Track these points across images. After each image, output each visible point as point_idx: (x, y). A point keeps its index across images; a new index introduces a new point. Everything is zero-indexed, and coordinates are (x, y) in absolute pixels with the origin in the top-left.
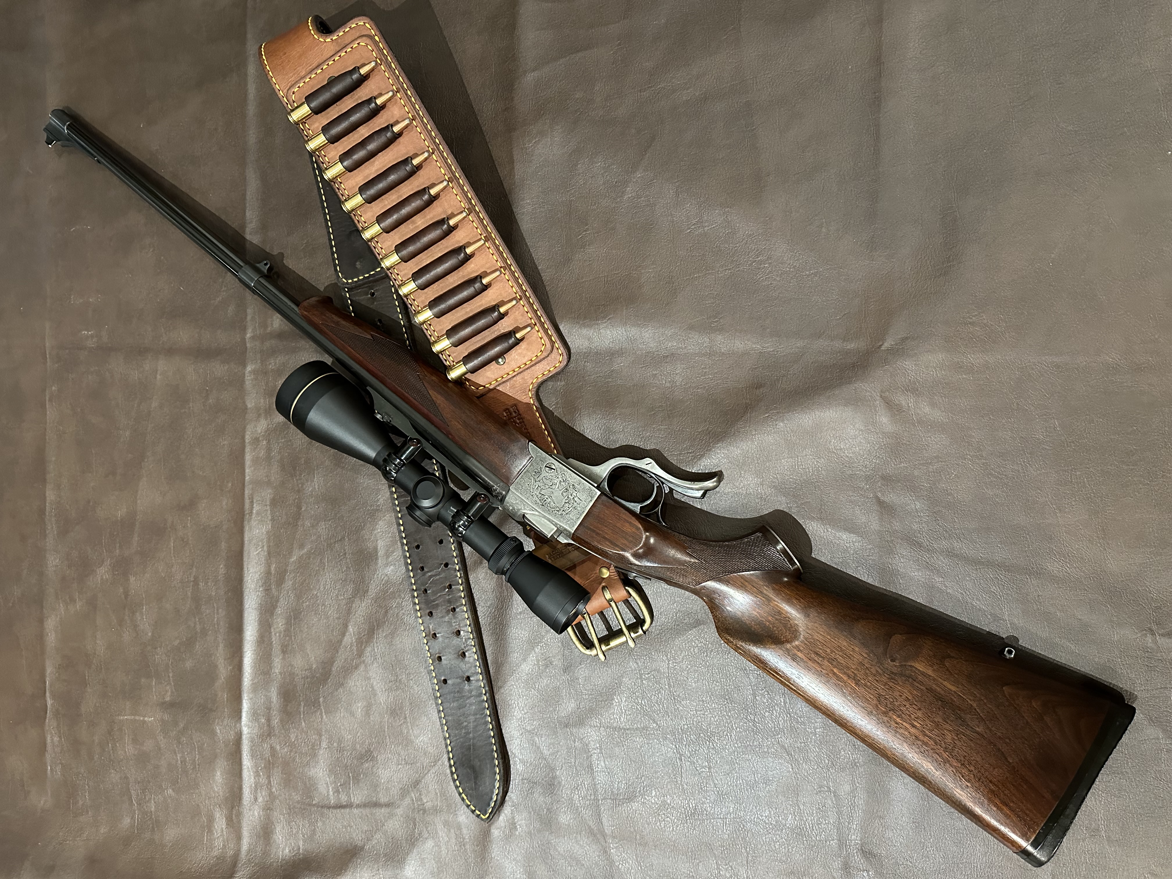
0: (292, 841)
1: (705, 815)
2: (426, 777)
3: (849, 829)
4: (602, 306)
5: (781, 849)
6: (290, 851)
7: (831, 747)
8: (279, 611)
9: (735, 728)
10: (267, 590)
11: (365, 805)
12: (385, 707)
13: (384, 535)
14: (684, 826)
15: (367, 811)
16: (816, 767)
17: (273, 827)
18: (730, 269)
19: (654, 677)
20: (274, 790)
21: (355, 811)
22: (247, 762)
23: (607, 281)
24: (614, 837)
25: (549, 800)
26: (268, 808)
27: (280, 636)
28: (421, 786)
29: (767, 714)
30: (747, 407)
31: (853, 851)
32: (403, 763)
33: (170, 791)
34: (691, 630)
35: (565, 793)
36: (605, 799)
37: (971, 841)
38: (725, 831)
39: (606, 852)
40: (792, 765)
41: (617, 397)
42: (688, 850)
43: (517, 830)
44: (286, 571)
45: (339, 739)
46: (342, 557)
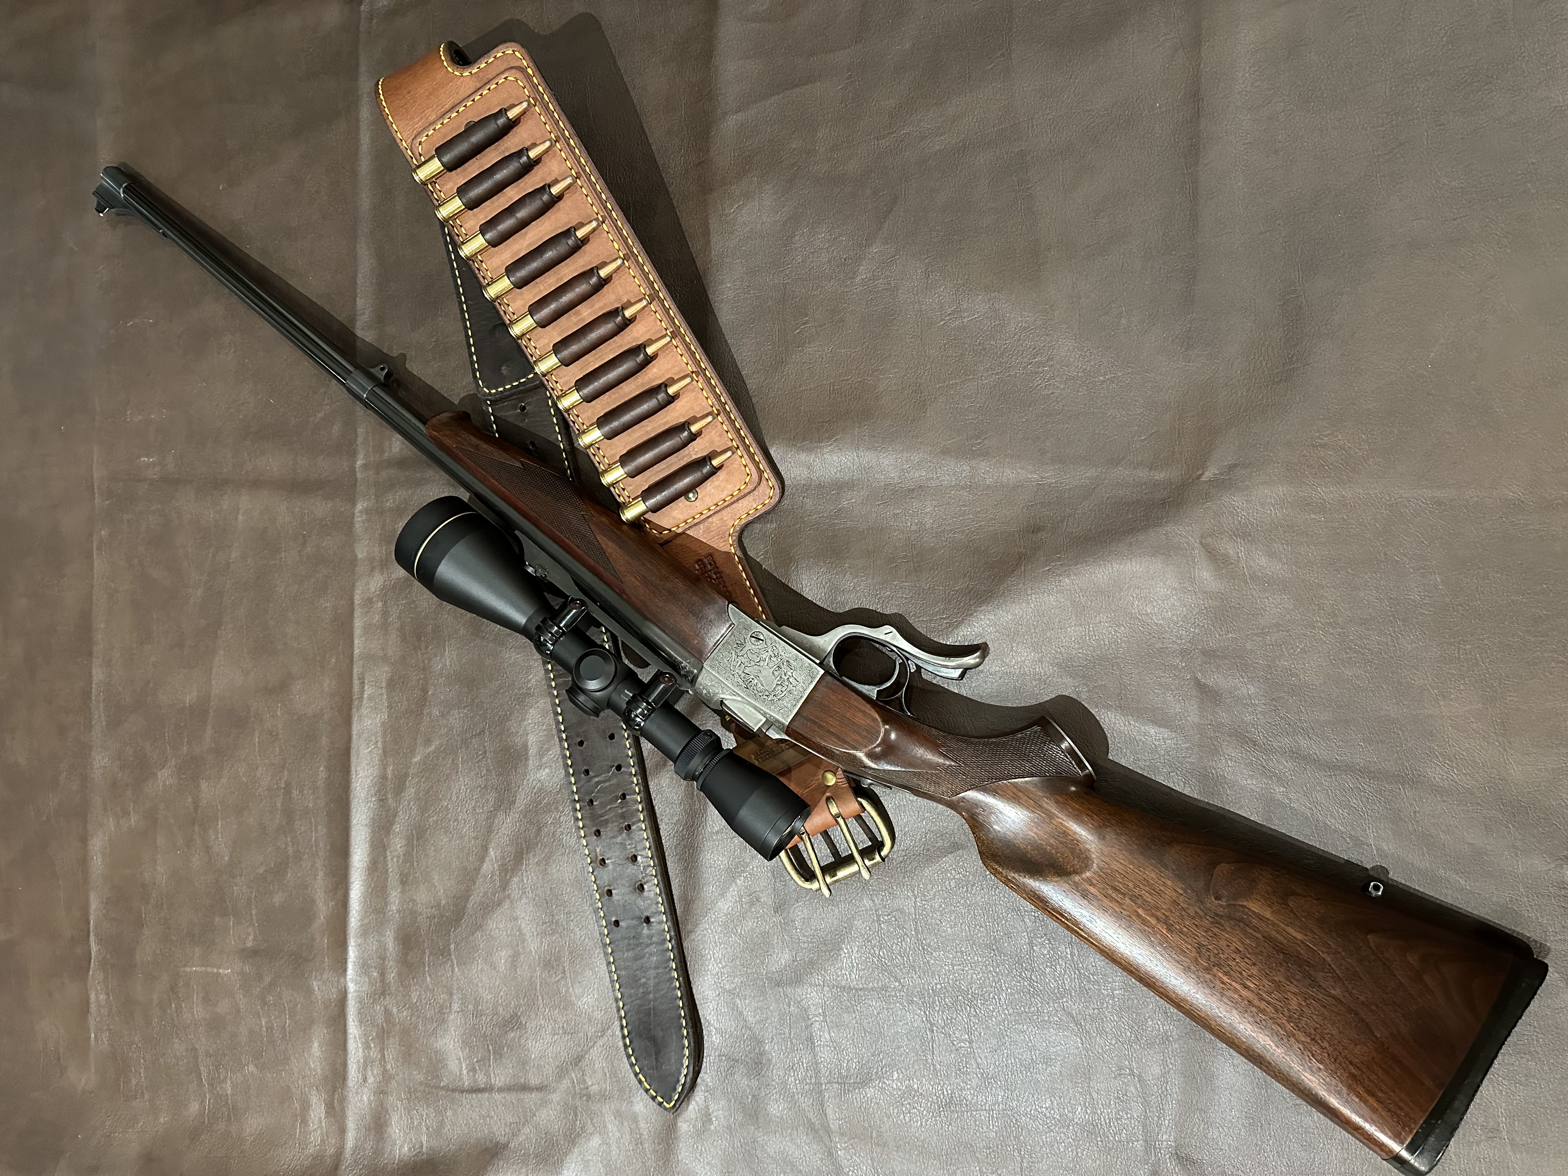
0: (412, 1136)
1: (964, 1106)
2: (591, 1051)
3: (1159, 1126)
4: (826, 422)
5: (1067, 1152)
6: (410, 1149)
7: (1134, 1015)
8: (397, 828)
9: (1004, 988)
10: (382, 801)
11: (509, 1089)
12: (537, 957)
13: (536, 727)
14: (936, 1121)
15: (511, 1097)
16: (1114, 1042)
17: (387, 1116)
18: (997, 374)
19: (896, 920)
20: (389, 1067)
21: (497, 1096)
22: (353, 1029)
23: (834, 390)
24: (842, 1135)
25: (755, 1083)
26: (381, 1092)
27: (398, 861)
28: (584, 1063)
29: (1048, 970)
30: (1020, 558)
31: (1165, 1155)
32: (561, 1031)
33: (252, 1068)
34: (945, 856)
35: (776, 1074)
36: (829, 1082)
37: (1324, 1144)
38: (991, 1127)
39: (830, 1154)
40: (1081, 1039)
41: (847, 544)
42: (941, 1153)
43: (712, 1124)
44: (406, 775)
45: (475, 999)
46: (481, 757)
